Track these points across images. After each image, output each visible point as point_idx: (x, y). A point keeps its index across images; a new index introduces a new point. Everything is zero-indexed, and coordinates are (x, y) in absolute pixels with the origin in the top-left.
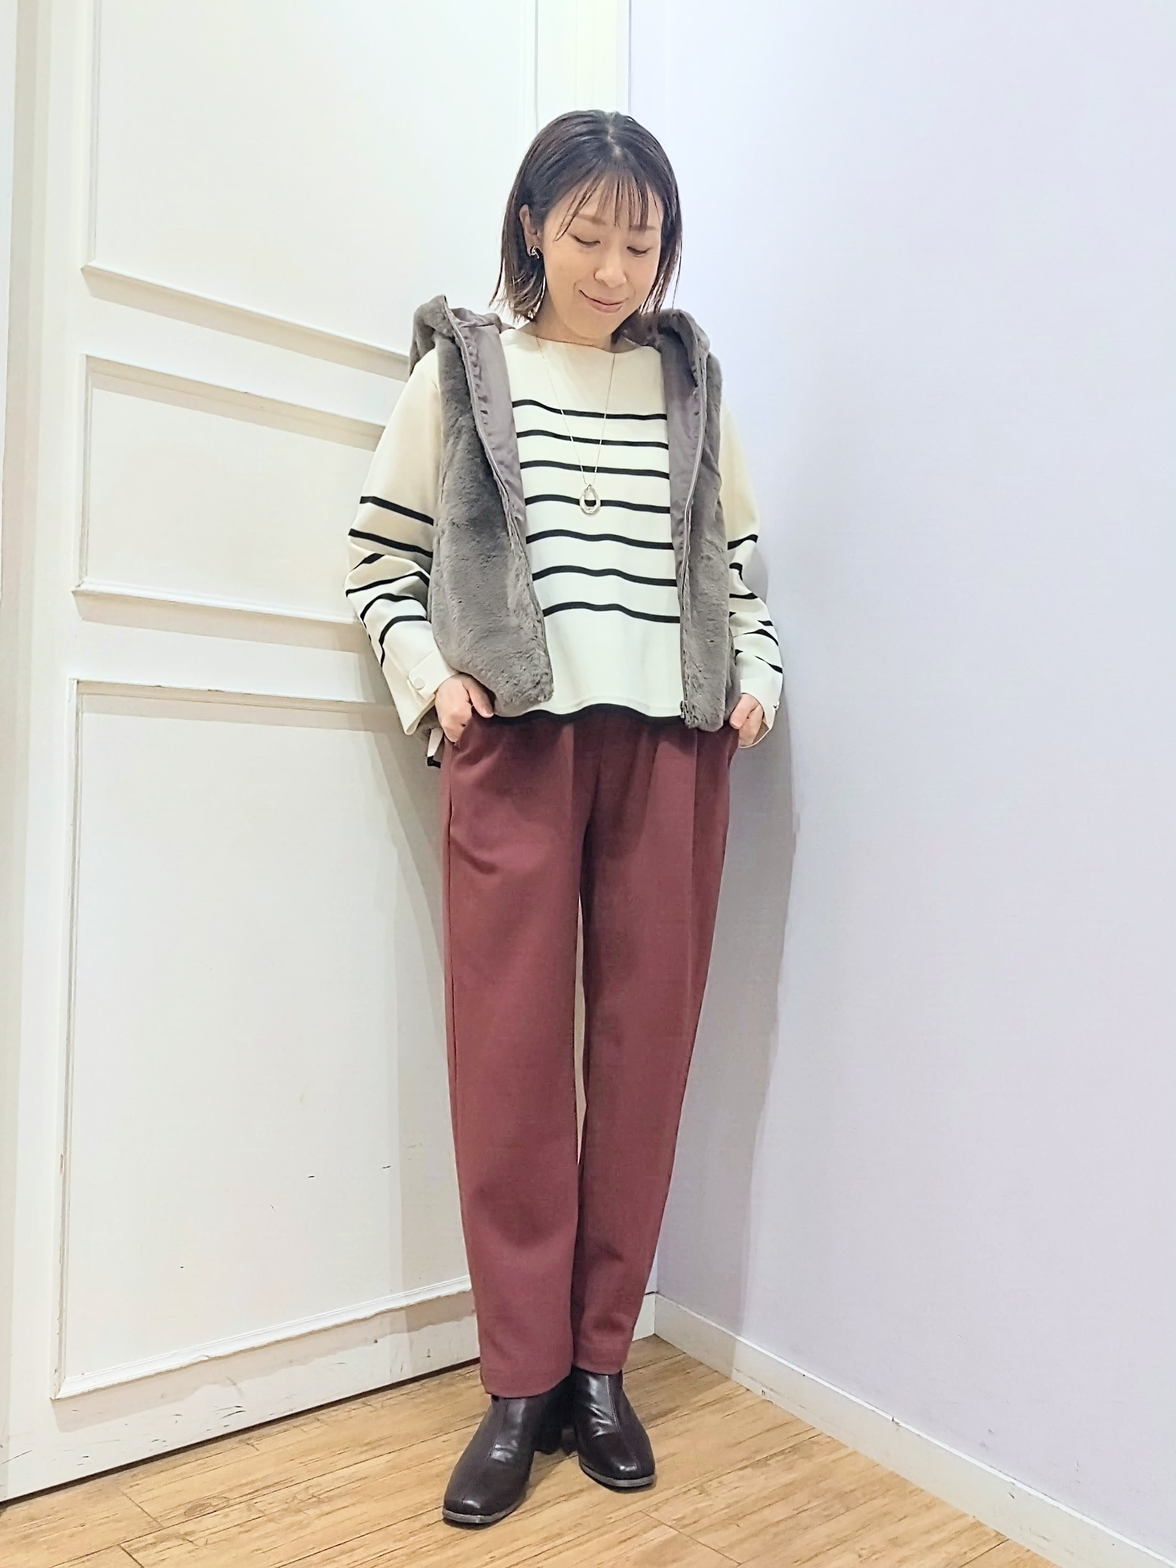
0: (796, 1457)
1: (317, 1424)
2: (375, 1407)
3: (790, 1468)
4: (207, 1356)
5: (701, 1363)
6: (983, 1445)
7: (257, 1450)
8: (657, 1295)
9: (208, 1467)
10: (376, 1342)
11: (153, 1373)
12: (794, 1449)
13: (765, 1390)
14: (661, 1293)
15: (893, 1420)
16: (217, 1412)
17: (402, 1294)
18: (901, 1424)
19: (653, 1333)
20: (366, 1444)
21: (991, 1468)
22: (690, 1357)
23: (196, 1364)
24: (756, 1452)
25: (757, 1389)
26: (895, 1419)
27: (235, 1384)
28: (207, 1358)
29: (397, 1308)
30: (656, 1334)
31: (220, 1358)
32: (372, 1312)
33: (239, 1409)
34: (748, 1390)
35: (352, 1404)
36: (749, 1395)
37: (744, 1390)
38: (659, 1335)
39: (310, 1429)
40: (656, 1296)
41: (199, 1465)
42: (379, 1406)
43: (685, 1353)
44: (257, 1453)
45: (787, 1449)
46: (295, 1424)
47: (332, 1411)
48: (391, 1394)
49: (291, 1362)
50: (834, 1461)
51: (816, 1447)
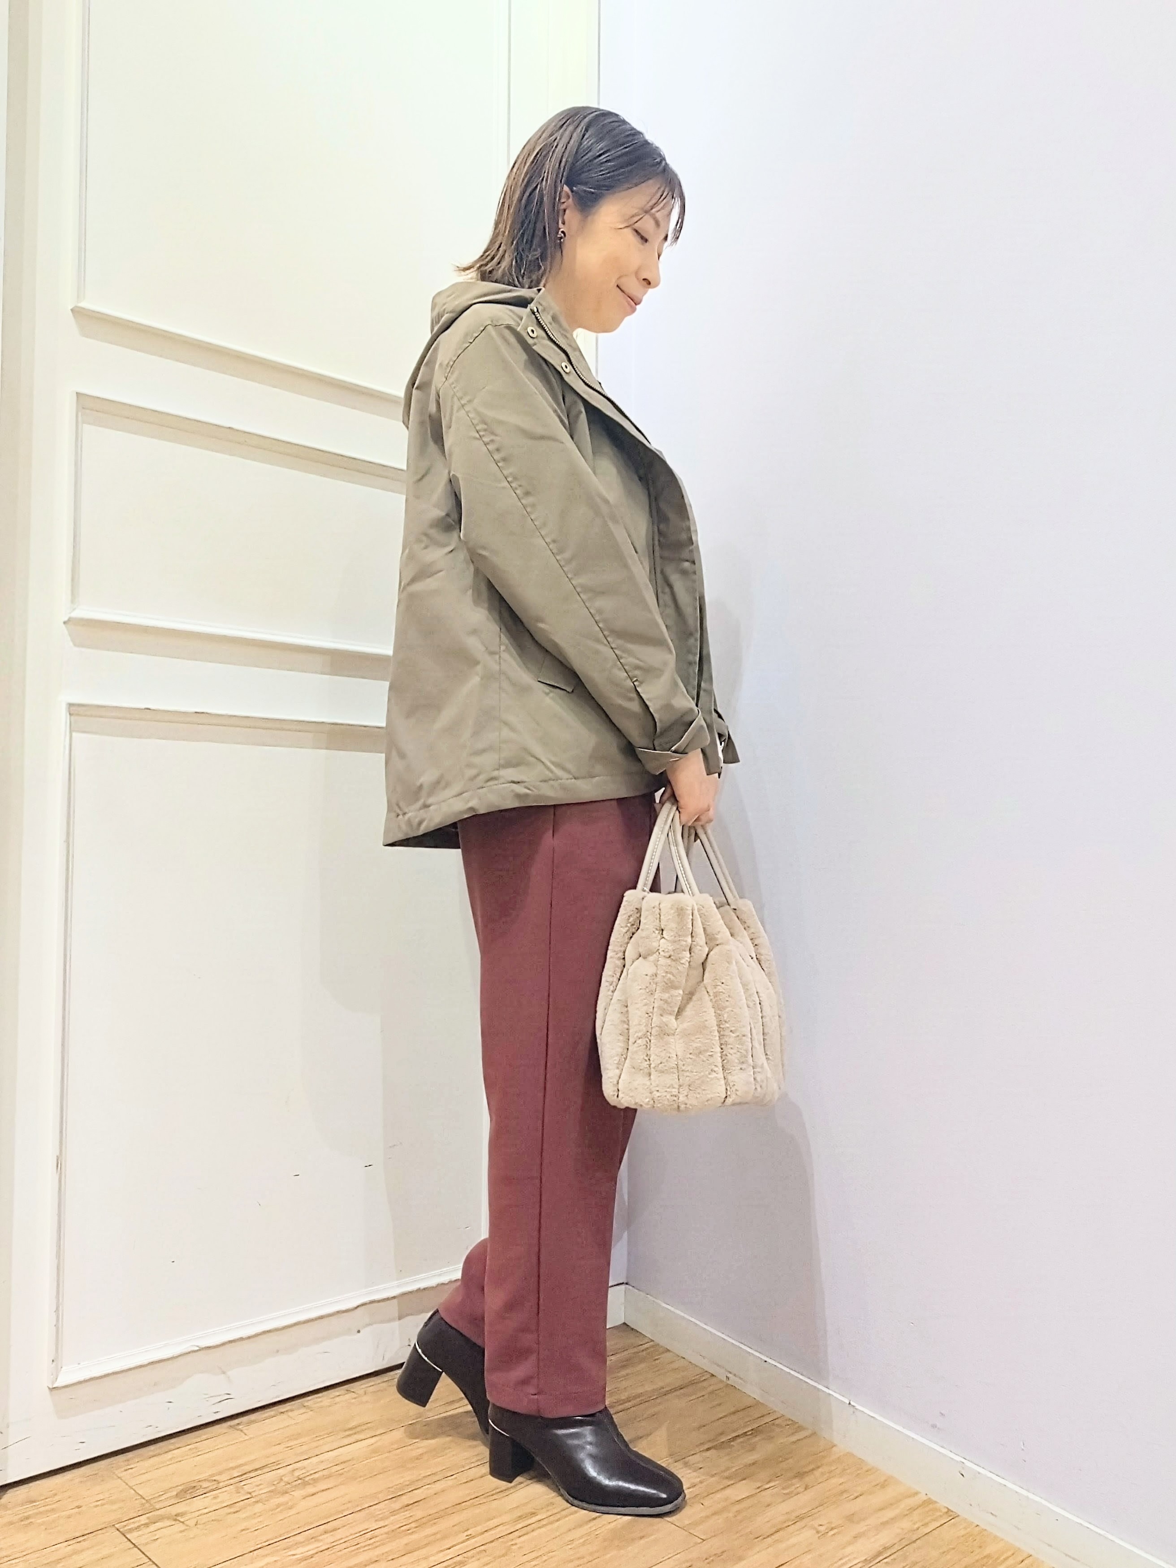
0: (757, 1439)
1: (303, 1410)
2: (358, 1394)
3: (753, 1449)
4: (198, 1346)
5: (668, 1351)
6: (934, 1426)
7: (246, 1434)
8: (627, 1286)
9: (199, 1451)
10: (359, 1332)
11: (146, 1362)
12: (755, 1432)
13: (729, 1375)
14: (630, 1283)
15: (850, 1404)
16: (207, 1399)
17: (395, 1283)
18: (858, 1407)
19: (623, 1322)
20: (350, 1429)
21: (943, 1449)
22: (658, 1344)
23: (187, 1353)
24: (722, 1434)
25: (721, 1375)
26: (852, 1403)
27: (224, 1373)
28: (198, 1348)
29: (380, 1299)
30: (627, 1323)
31: (209, 1348)
32: (355, 1304)
33: (228, 1397)
34: (713, 1375)
35: (338, 1391)
36: (713, 1380)
37: (708, 1376)
38: (628, 1324)
39: (296, 1415)
40: (626, 1288)
41: (190, 1449)
42: (361, 1392)
43: (652, 1341)
44: (247, 1438)
45: (749, 1431)
46: (283, 1410)
47: (317, 1398)
48: (374, 1381)
49: (278, 1351)
50: (794, 1443)
51: (778, 1430)
